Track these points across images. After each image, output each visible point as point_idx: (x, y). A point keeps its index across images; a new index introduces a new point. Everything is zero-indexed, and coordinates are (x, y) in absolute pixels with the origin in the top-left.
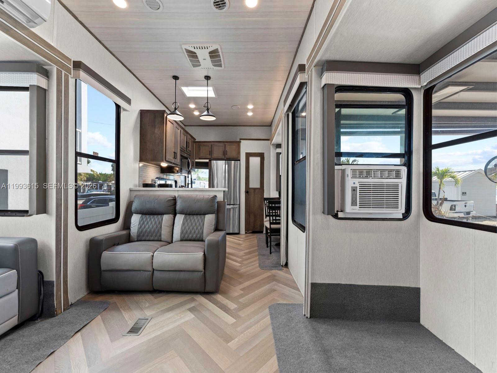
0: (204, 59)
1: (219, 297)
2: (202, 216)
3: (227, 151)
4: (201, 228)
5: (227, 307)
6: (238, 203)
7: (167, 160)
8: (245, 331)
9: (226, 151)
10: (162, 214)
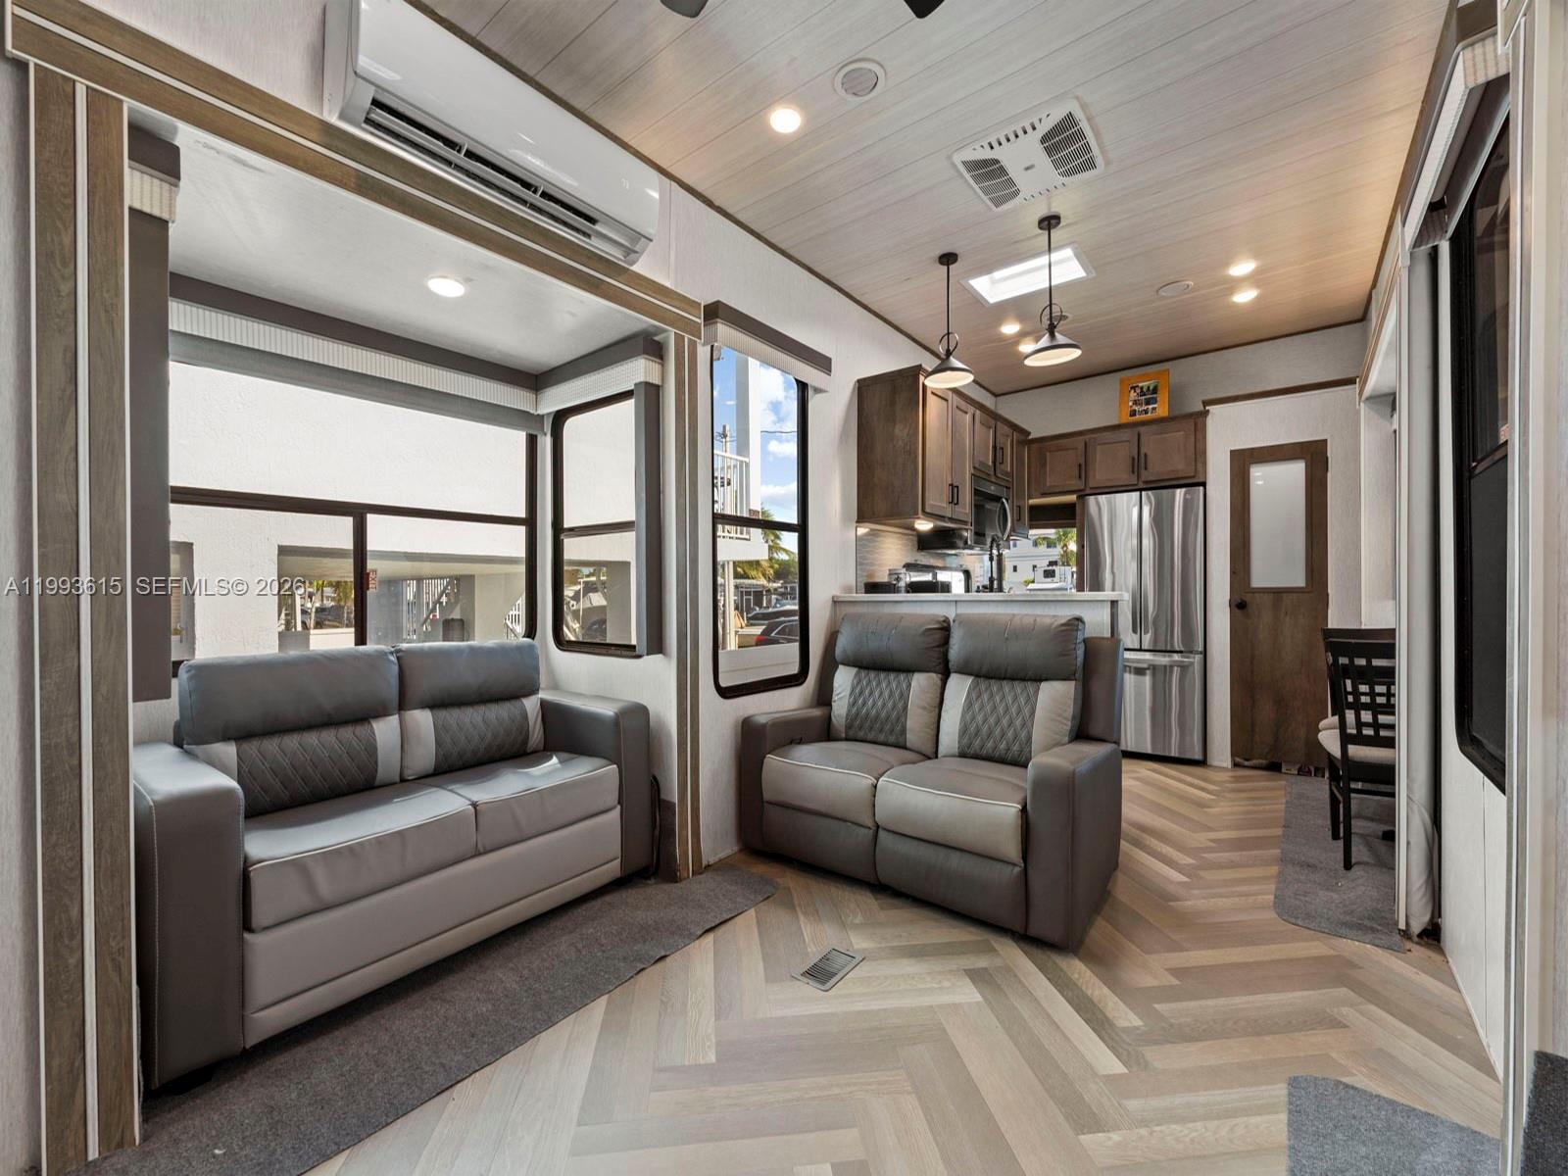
0: (1027, 169)
1: (1077, 969)
2: (1030, 687)
3: (1146, 455)
4: (1024, 725)
5: (1103, 1014)
6: (1201, 649)
7: (928, 510)
8: (1158, 1125)
9: (1142, 456)
10: (909, 670)
